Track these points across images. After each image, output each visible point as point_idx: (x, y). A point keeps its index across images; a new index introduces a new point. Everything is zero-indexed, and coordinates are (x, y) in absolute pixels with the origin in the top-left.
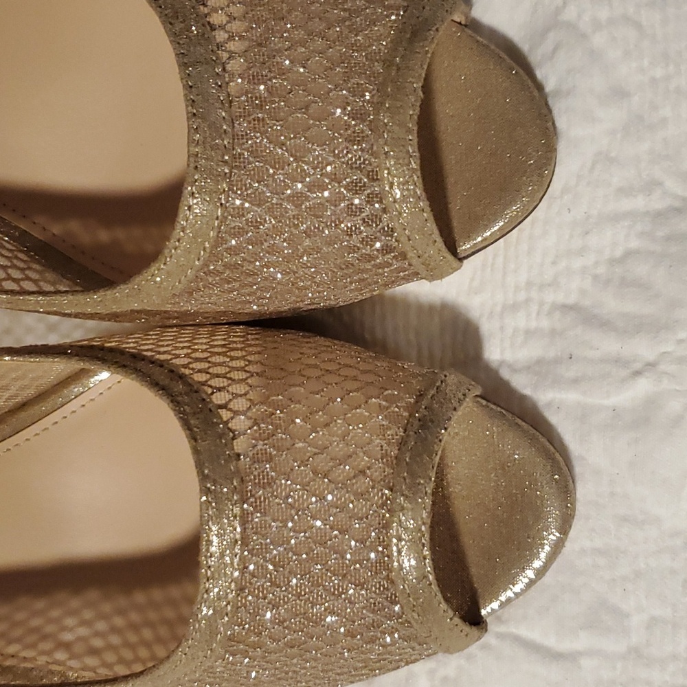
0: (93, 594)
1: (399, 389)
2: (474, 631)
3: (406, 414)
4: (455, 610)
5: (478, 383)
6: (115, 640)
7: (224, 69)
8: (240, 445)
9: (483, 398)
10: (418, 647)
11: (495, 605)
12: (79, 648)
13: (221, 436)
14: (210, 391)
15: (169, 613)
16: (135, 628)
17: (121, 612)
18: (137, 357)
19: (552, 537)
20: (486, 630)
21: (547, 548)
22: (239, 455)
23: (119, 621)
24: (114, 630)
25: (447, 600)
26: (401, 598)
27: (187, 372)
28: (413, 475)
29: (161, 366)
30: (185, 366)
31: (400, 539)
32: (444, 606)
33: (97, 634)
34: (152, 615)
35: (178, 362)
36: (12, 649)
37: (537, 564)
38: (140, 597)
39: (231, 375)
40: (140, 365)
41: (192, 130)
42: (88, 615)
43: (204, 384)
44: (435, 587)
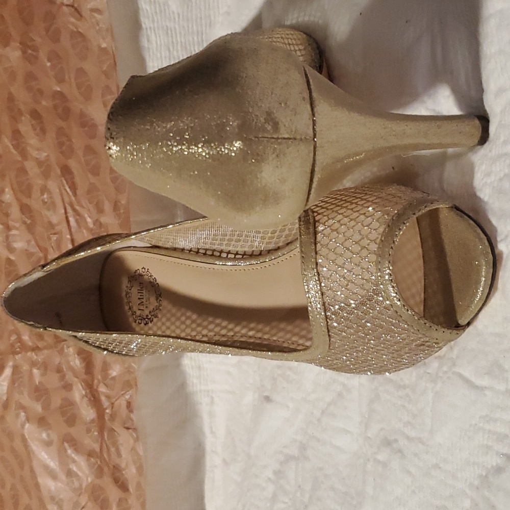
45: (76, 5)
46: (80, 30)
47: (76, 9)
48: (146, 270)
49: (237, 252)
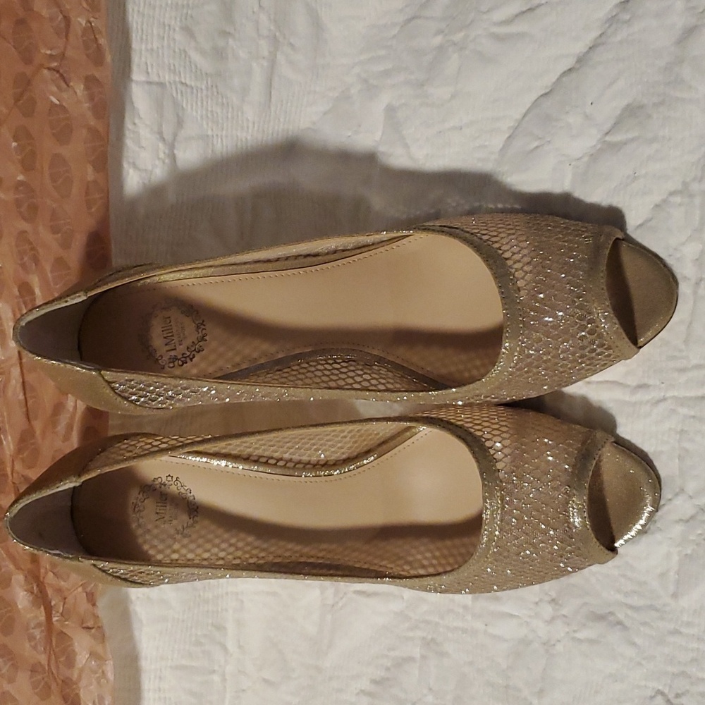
0: (425, 540)
1: (573, 440)
2: (611, 554)
3: (576, 452)
4: (601, 543)
5: (613, 436)
6: (435, 562)
7: (514, 277)
8: (500, 465)
9: (616, 443)
10: (583, 560)
11: (621, 542)
12: (416, 565)
13: (491, 461)
14: (484, 440)
15: (463, 550)
16: (445, 557)
17: (438, 549)
18: (449, 423)
19: (648, 509)
20: (617, 553)
21: (646, 515)
22: (499, 470)
23: (437, 554)
24: (434, 557)
25: (598, 540)
26: (574, 536)
27: (472, 430)
28: (579, 479)
29: (461, 428)
30: (471, 428)
31: (574, 508)
32: (595, 540)
33: (426, 558)
34: (455, 552)
35: (467, 425)
36: (384, 563)
37: (642, 522)
38: (448, 543)
39: (493, 432)
40: (451, 427)
41: (504, 304)
42: (422, 548)
43: (481, 436)
44: (590, 531)
45: (61, 71)
46: (64, 104)
47: (62, 75)
48: (174, 479)
49: (310, 461)
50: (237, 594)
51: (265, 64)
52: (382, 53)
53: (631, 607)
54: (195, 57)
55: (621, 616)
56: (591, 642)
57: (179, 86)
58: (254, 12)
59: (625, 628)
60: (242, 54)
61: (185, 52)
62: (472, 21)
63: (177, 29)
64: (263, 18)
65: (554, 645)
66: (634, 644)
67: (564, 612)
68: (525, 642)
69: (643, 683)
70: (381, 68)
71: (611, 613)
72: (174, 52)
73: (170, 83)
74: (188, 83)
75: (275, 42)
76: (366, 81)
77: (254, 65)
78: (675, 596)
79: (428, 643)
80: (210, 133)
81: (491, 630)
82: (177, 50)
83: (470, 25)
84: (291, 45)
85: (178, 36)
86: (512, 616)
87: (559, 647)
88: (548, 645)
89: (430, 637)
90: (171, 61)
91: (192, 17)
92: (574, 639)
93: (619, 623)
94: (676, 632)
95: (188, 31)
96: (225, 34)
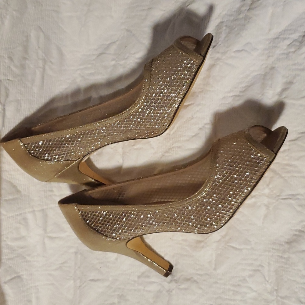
50: (36, 286)
51: (41, 70)
52: (89, 66)
53: (199, 275)
54: (14, 69)
55: (195, 278)
56: (185, 289)
57: (7, 81)
58: (36, 49)
59: (198, 283)
60: (32, 66)
61: (9, 67)
62: (128, 57)
63: (6, 58)
64: (40, 52)
65: (171, 291)
66: (201, 288)
67: (175, 278)
68: (160, 292)
69: (205, 302)
70: (89, 72)
71: (192, 278)
72: (5, 67)
73: (3, 80)
74: (11, 79)
75: (45, 61)
76: (83, 77)
77: (37, 70)
78: (215, 269)
79: (121, 297)
80: (19, 99)
81: (146, 289)
82: (6, 66)
83: (127, 58)
84: (51, 62)
85: (7, 61)
86: (155, 282)
87: (174, 292)
88: (169, 291)
89: (121, 294)
90: (4, 71)
91: (12, 53)
92: (179, 289)
93: (195, 281)
94: (216, 283)
95: (11, 58)
96: (25, 59)
